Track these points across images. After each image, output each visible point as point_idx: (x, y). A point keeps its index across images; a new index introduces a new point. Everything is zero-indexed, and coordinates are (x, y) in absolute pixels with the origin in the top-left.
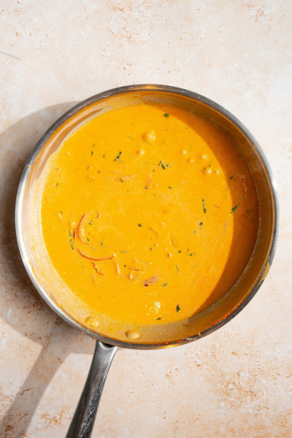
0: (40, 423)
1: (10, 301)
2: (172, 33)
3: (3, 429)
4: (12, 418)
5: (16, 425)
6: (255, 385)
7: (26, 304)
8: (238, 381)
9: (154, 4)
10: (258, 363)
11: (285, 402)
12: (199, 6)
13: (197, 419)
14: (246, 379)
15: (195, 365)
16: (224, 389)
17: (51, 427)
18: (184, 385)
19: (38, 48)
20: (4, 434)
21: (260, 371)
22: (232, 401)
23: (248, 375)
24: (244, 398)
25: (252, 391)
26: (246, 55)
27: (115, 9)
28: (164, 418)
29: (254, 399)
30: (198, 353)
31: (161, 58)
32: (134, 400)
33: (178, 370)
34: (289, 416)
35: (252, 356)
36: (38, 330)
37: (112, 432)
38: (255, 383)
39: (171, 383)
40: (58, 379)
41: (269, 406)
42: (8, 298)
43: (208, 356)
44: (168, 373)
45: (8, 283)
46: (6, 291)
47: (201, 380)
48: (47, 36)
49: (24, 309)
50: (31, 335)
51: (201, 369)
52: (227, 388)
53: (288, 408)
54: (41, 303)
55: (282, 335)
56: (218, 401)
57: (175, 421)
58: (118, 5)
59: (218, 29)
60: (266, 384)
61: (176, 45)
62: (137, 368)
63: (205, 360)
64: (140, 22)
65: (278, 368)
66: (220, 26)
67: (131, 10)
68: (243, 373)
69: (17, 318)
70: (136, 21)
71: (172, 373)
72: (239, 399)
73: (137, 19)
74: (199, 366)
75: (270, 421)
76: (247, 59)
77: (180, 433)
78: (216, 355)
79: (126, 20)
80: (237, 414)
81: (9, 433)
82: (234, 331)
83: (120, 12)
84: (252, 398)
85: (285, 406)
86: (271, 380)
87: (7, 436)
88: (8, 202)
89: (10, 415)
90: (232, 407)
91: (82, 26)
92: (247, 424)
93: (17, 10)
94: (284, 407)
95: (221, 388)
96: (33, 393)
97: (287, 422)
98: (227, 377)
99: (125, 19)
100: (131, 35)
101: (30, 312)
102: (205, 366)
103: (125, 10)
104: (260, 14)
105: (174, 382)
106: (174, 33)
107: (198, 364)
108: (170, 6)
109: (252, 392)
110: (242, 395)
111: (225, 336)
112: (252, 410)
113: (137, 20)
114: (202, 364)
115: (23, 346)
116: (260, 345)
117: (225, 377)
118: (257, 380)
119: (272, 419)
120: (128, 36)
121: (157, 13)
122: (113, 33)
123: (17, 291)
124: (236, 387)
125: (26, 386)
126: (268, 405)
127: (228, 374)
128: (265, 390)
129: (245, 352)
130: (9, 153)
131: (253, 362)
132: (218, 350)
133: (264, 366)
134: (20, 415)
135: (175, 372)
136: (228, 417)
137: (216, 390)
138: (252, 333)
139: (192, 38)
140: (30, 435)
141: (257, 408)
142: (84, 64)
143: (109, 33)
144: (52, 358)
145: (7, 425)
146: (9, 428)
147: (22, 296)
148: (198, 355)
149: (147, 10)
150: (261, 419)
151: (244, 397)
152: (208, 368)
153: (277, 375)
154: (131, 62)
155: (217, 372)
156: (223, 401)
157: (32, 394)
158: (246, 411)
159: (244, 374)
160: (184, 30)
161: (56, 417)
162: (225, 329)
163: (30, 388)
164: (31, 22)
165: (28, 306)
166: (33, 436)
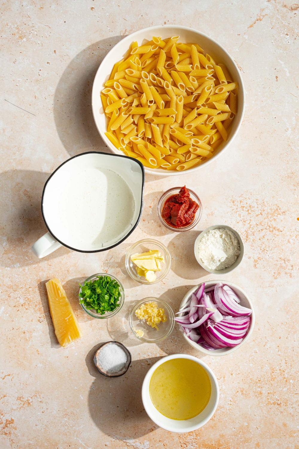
0: (15, 404)
1: (4, 300)
7: (17, 304)
17: (24, 408)
18: (136, 380)
28: (118, 407)
32: (94, 389)
36: (23, 326)
37: (74, 416)
39: (126, 378)
40: (35, 367)
46: (2, 292)
48: (58, 101)
49: (14, 308)
50: (17, 330)
57: (126, 410)
69: (8, 315)
77: (129, 420)
88: (12, 221)
91: (85, 96)
93: (37, 80)
96: (13, 378)
97: (215, 417)
101: (18, 310)
107: (149, 363)
111: (172, 342)
114: (151, 364)
115: (10, 338)
123: (11, 293)
125: (8, 372)
130: (18, 184)
140: (6, 414)
144: (32, 350)
148: (149, 356)
157: (12, 379)
161: (29, 400)
162: (172, 336)
163: (11, 374)
164: (47, 90)
165: (18, 305)
166: (9, 415)
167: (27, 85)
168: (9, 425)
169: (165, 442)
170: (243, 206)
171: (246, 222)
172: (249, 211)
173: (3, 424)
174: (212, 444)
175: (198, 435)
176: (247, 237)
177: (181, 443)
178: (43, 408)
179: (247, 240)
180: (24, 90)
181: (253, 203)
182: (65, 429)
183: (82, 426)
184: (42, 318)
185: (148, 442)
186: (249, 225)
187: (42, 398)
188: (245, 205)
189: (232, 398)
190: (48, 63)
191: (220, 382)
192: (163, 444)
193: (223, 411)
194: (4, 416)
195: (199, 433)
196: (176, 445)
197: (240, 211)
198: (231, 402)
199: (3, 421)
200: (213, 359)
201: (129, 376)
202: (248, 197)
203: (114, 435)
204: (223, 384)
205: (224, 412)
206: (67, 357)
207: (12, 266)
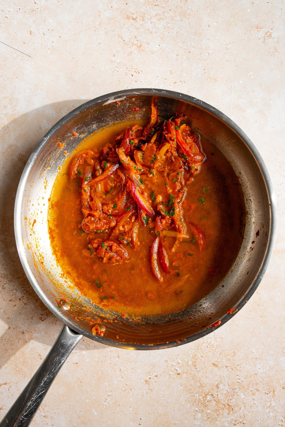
2: (182, 46)
6: (233, 398)
8: (216, 393)
9: (166, 17)
10: (238, 377)
11: (262, 419)
12: (210, 23)
14: (224, 392)
15: (175, 373)
16: (202, 400)
18: (162, 393)
19: (49, 48)
21: (239, 385)
22: (209, 413)
23: (227, 388)
24: (221, 411)
25: (230, 404)
26: (252, 73)
27: (128, 18)
28: (140, 424)
29: (231, 412)
30: (180, 361)
31: (169, 68)
32: (111, 403)
33: (157, 376)
35: (232, 369)
36: (21, 324)
38: (233, 397)
39: (150, 389)
43: (188, 365)
44: (147, 379)
47: (180, 388)
48: (60, 37)
49: (10, 302)
50: (14, 329)
51: (181, 378)
52: (205, 399)
53: (264, 425)
54: (27, 298)
55: (264, 351)
56: (195, 412)
58: (131, 14)
59: (226, 46)
60: (244, 398)
61: (185, 57)
62: (117, 372)
63: (186, 369)
64: (151, 33)
65: (257, 384)
66: (229, 43)
67: (144, 21)
68: (222, 385)
69: (2, 311)
70: (147, 31)
71: (151, 379)
72: (216, 412)
73: (149, 29)
74: (179, 374)
76: (252, 77)
78: (196, 365)
79: (138, 29)
82: (217, 343)
83: (133, 21)
84: (229, 412)
85: (262, 423)
86: (250, 395)
88: (5, 194)
90: (208, 419)
91: (95, 31)
93: (33, 10)
94: (260, 423)
95: (199, 399)
96: (10, 387)
98: (206, 388)
99: (137, 28)
100: (142, 44)
101: (15, 306)
102: (185, 375)
103: (138, 19)
104: (268, 36)
105: (152, 389)
106: (183, 46)
107: (178, 373)
108: (182, 20)
109: (229, 406)
110: (219, 408)
111: (207, 346)
112: (228, 423)
113: (148, 30)
114: (182, 373)
115: (5, 339)
116: (242, 359)
117: (204, 388)
118: (235, 394)
120: (139, 45)
121: (168, 26)
122: (124, 41)
123: (5, 284)
124: (214, 399)
125: (4, 380)
126: (244, 420)
127: (207, 385)
128: (242, 405)
129: (226, 365)
130: (11, 146)
131: (232, 375)
132: (199, 361)
133: (244, 380)
135: (154, 378)
137: (194, 400)
138: (235, 346)
139: (200, 52)
141: (233, 422)
142: (93, 67)
143: (120, 40)
144: (32, 354)
147: (9, 288)
148: (179, 363)
149: (159, 22)
152: (187, 377)
153: (255, 391)
154: (139, 70)
155: (196, 383)
156: (199, 412)
158: (222, 424)
159: (223, 387)
160: (193, 44)
162: (208, 340)
163: (8, 382)
164: (46, 23)
165: (14, 299)
167: (20, 17)
178: (47, 424)
180: (16, 23)
184: (44, 316)
187: (46, 412)
191: (269, 398)
198: (283, 423)
200: (260, 369)
201: (154, 388)
204: (272, 399)
206: (77, 364)
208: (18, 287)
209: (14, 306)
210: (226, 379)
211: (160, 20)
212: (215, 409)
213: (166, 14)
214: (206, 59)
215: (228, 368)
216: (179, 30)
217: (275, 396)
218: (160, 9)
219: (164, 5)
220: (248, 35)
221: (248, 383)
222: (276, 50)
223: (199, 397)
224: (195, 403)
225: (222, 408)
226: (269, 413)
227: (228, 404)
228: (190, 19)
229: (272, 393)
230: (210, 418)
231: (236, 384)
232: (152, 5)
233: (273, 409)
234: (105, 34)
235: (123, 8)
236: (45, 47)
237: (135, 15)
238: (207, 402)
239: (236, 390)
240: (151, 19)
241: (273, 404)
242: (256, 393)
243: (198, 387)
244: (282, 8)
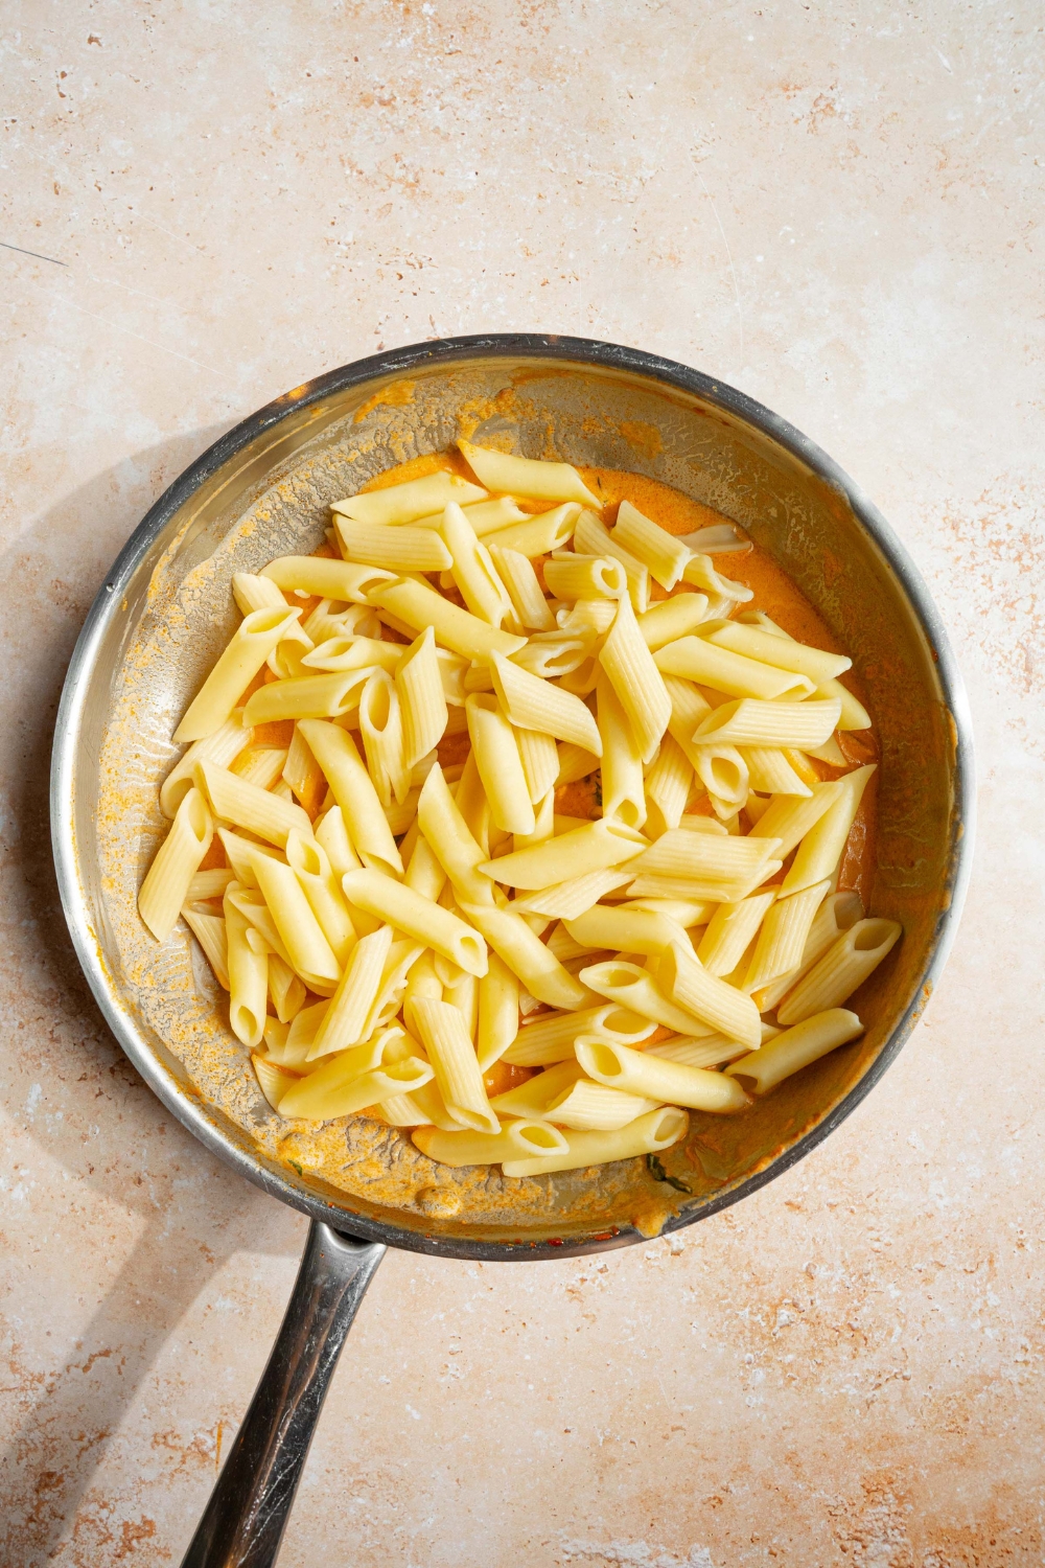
0: (148, 1461)
1: (35, 1057)
2: (550, 165)
3: (28, 1485)
4: (57, 1447)
5: (69, 1470)
6: (864, 1305)
7: (88, 1068)
8: (808, 1297)
9: (489, 84)
10: (874, 1234)
11: (962, 1354)
12: (631, 87)
13: (673, 1430)
14: (834, 1289)
15: (665, 1253)
16: (763, 1324)
17: (188, 1473)
18: (629, 1322)
19: (121, 228)
20: (31, 1499)
21: (878, 1259)
22: (790, 1365)
23: (840, 1273)
24: (828, 1351)
25: (855, 1325)
26: (789, 229)
27: (366, 101)
28: (566, 1431)
29: (862, 1351)
31: (518, 241)
32: (462, 1377)
33: (607, 1270)
34: (975, 1397)
35: (852, 1211)
36: (129, 1153)
37: (392, 1484)
38: (863, 1299)
39: (586, 1316)
40: (205, 1315)
41: (909, 1370)
42: (26, 1049)
44: (572, 1284)
45: (26, 996)
46: (21, 1023)
47: (686, 1299)
48: (152, 189)
49: (83, 1083)
50: (108, 1171)
51: (685, 1265)
52: (772, 1322)
53: (969, 1372)
55: (948, 1135)
56: (743, 1368)
57: (601, 1440)
58: (374, 89)
59: (696, 153)
60: (898, 1299)
61: (565, 201)
62: (470, 1272)
63: (698, 1234)
64: (446, 137)
65: (936, 1245)
66: (702, 143)
67: (418, 104)
68: (823, 1268)
69: (60, 1115)
70: (433, 134)
71: (586, 1283)
72: (814, 1356)
73: (438, 128)
74: (676, 1254)
75: (913, 1418)
76: (793, 241)
77: (621, 1476)
78: (732, 1215)
79: (402, 131)
80: (806, 1403)
81: (47, 1498)
83: (384, 110)
84: (856, 1350)
85: (962, 1367)
86: (917, 1286)
87: (42, 1509)
88: (22, 722)
89: (50, 1436)
90: (790, 1382)
91: (264, 154)
92: (840, 1436)
93: (57, 118)
94: (957, 1368)
95: (753, 1323)
96: (123, 1363)
97: (967, 1420)
98: (773, 1285)
99: (397, 130)
100: (420, 175)
101: (101, 1093)
102: (698, 1253)
103: (398, 102)
104: (823, 110)
105: (595, 1312)
106: (555, 165)
107: (675, 1249)
108: (540, 89)
109: (853, 1330)
110: (822, 1341)
112: (855, 1387)
113: (437, 130)
114: (686, 1249)
115: (84, 1209)
116: (879, 1174)
117: (766, 1287)
118: (869, 1289)
119: (922, 1412)
120: (411, 179)
121: (499, 109)
122: (361, 173)
123: (57, 1024)
124: (803, 1315)
125: (99, 1342)
126: (906, 1367)
127: (775, 1275)
128: (895, 1320)
129: (831, 1200)
130: (25, 561)
131: (855, 1231)
133: (892, 1241)
134: (81, 1438)
135: (596, 1277)
136: (776, 1417)
137: (736, 1330)
138: (851, 1135)
139: (613, 180)
140: (119, 1503)
141: (871, 1381)
142: (270, 269)
143: (348, 172)
144: (180, 1247)
145: (40, 1471)
146: (47, 1480)
147: (73, 1038)
149: (468, 103)
150: (884, 1415)
151: (828, 1349)
152: (707, 1258)
153: (933, 1269)
154: (419, 257)
155: (739, 1273)
156: (759, 1365)
157: (119, 1368)
158: (836, 1392)
159: (829, 1273)
160: (587, 156)
161: (203, 1443)
163: (113, 1348)
164: (102, 151)
166: (130, 1505)
167: (17, 146)
168: (139, 1542)
169: (775, 1541)
170: (995, 538)
171: (1016, 605)
172: (1024, 557)
173: (112, 1539)
174: (966, 1523)
175: (904, 1497)
176: (1028, 669)
177: (840, 1538)
179: (1029, 683)
181: (1034, 524)
182: (365, 1536)
183: (431, 1520)
185: (707, 1550)
186: (1030, 617)
188: (1003, 536)
189: (1031, 1337)
190: (91, 40)
191: (978, 1283)
192: (766, 1551)
193: (999, 1391)
194: (111, 1512)
195: (910, 1491)
196: (822, 1548)
197: (988, 561)
198: (1028, 1354)
199: (111, 1531)
200: (941, 1196)
201: (598, 1310)
202: (1011, 499)
203: (566, 1537)
204: (989, 1287)
205: (1002, 1397)
207: (45, 913)
208: (100, 1030)
209: (97, 1096)
210: (834, 1245)
211: (468, 96)
212: (809, 1349)
213: (487, 74)
214: (636, 198)
215: (838, 1208)
216: (534, 119)
217: (996, 1275)
218: (466, 63)
219: (477, 50)
220: (760, 114)
221: (909, 1248)
222: (857, 152)
223: (753, 1317)
224: (741, 1337)
225: (831, 1342)
226: (983, 1332)
227: (850, 1325)
228: (565, 81)
229: (985, 1267)
230: (794, 1379)
231: (868, 1258)
232: (437, 53)
233: (994, 1316)
234: (298, 159)
235: (348, 74)
236: (105, 227)
237: (389, 92)
238: (781, 1327)
239: (872, 1276)
240: (442, 97)
241: (993, 1300)
242: (935, 1274)
243: (748, 1287)
244: (854, 20)
